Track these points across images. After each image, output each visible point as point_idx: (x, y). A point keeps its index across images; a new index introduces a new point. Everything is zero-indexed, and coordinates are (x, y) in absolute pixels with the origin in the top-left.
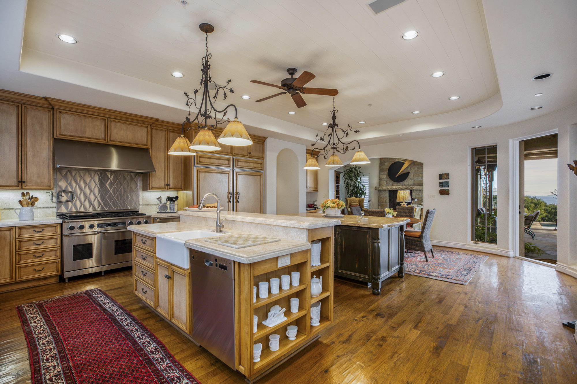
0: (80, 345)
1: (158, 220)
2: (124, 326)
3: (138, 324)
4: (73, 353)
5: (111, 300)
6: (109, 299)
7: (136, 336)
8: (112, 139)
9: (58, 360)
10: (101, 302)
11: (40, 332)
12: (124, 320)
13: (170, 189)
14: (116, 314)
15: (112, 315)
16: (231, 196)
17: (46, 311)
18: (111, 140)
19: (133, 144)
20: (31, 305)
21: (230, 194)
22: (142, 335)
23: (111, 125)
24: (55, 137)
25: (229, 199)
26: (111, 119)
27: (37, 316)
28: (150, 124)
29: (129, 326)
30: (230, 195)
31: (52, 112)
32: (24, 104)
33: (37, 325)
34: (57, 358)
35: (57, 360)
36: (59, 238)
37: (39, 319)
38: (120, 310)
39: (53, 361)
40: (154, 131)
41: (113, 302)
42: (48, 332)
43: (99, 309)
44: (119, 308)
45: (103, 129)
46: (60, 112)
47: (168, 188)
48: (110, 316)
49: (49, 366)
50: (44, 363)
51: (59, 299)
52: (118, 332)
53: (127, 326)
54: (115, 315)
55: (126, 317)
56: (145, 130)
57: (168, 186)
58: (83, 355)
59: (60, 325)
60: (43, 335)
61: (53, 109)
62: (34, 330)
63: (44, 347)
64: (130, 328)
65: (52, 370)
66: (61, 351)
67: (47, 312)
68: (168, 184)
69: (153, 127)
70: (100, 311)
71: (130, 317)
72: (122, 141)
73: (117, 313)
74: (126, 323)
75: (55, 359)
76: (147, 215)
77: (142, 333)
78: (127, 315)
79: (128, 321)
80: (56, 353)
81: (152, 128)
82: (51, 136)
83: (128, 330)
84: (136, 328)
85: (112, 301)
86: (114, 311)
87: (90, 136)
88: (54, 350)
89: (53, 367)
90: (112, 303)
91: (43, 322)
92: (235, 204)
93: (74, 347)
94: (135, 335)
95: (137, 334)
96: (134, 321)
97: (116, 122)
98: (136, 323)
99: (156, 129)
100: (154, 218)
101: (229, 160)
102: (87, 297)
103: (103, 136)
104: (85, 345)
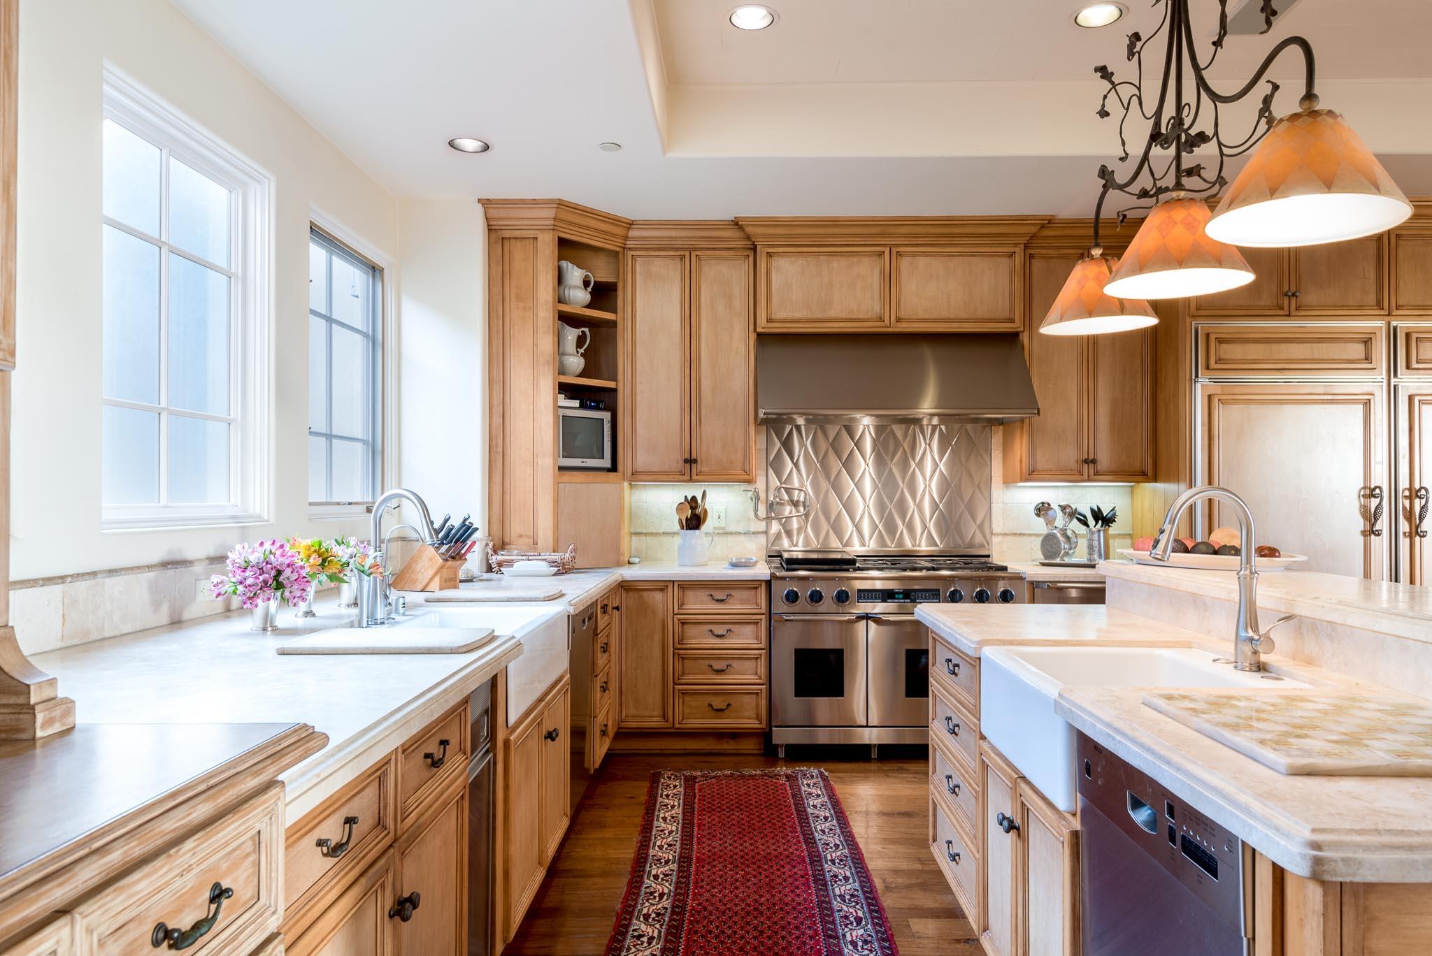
0: (717, 909)
1: (1074, 593)
2: (834, 895)
3: (869, 905)
4: (698, 922)
5: (836, 813)
6: (834, 809)
7: (849, 938)
8: (902, 315)
9: (664, 927)
10: (810, 810)
11: (663, 846)
12: (840, 880)
13: (1097, 475)
14: (829, 858)
15: (819, 856)
16: (1379, 506)
17: (695, 798)
18: (898, 320)
19: (967, 320)
20: (676, 776)
21: (1374, 496)
22: (866, 942)
23: (898, 269)
24: (759, 330)
25: (1371, 518)
26: (900, 249)
27: (675, 806)
28: (1024, 240)
29: (845, 901)
30: (1374, 502)
31: (751, 259)
32: (696, 249)
33: (665, 826)
34: (664, 920)
35: (661, 925)
36: (764, 621)
37: (674, 815)
38: (844, 848)
39: (653, 925)
40: (1038, 265)
41: (838, 820)
42: (675, 852)
43: (799, 829)
44: (846, 841)
45: (876, 286)
46: (770, 255)
47: (1092, 472)
48: (815, 856)
49: (643, 931)
50: (638, 923)
51: (730, 776)
52: (813, 908)
53: (839, 899)
54: (826, 857)
55: (848, 874)
56: (1004, 263)
57: (1091, 466)
58: (712, 938)
59: (704, 843)
60: (664, 855)
61: (754, 249)
62: (656, 838)
63: (654, 885)
64: (845, 908)
65: (645, 945)
66: (678, 909)
67: (696, 800)
68: (1091, 457)
69: (1032, 252)
70: (798, 837)
71: (859, 877)
72: (934, 316)
73: (834, 855)
74: (843, 888)
75: (659, 921)
76: (1009, 571)
77: (869, 935)
78: (856, 868)
79: (848, 887)
80: (666, 909)
81: (1032, 256)
82: (752, 327)
83: (839, 911)
84: (860, 914)
85: (837, 817)
86: (828, 844)
87: (843, 315)
88: (667, 900)
89: (648, 939)
90: (835, 822)
91: (678, 824)
92: (1404, 543)
93: (705, 909)
94: (848, 935)
95: (854, 934)
96: (864, 892)
97: (914, 255)
98: (866, 898)
99: (1045, 257)
100: (1034, 585)
101: (1367, 342)
102: (788, 788)
103: (877, 308)
104: (727, 912)
